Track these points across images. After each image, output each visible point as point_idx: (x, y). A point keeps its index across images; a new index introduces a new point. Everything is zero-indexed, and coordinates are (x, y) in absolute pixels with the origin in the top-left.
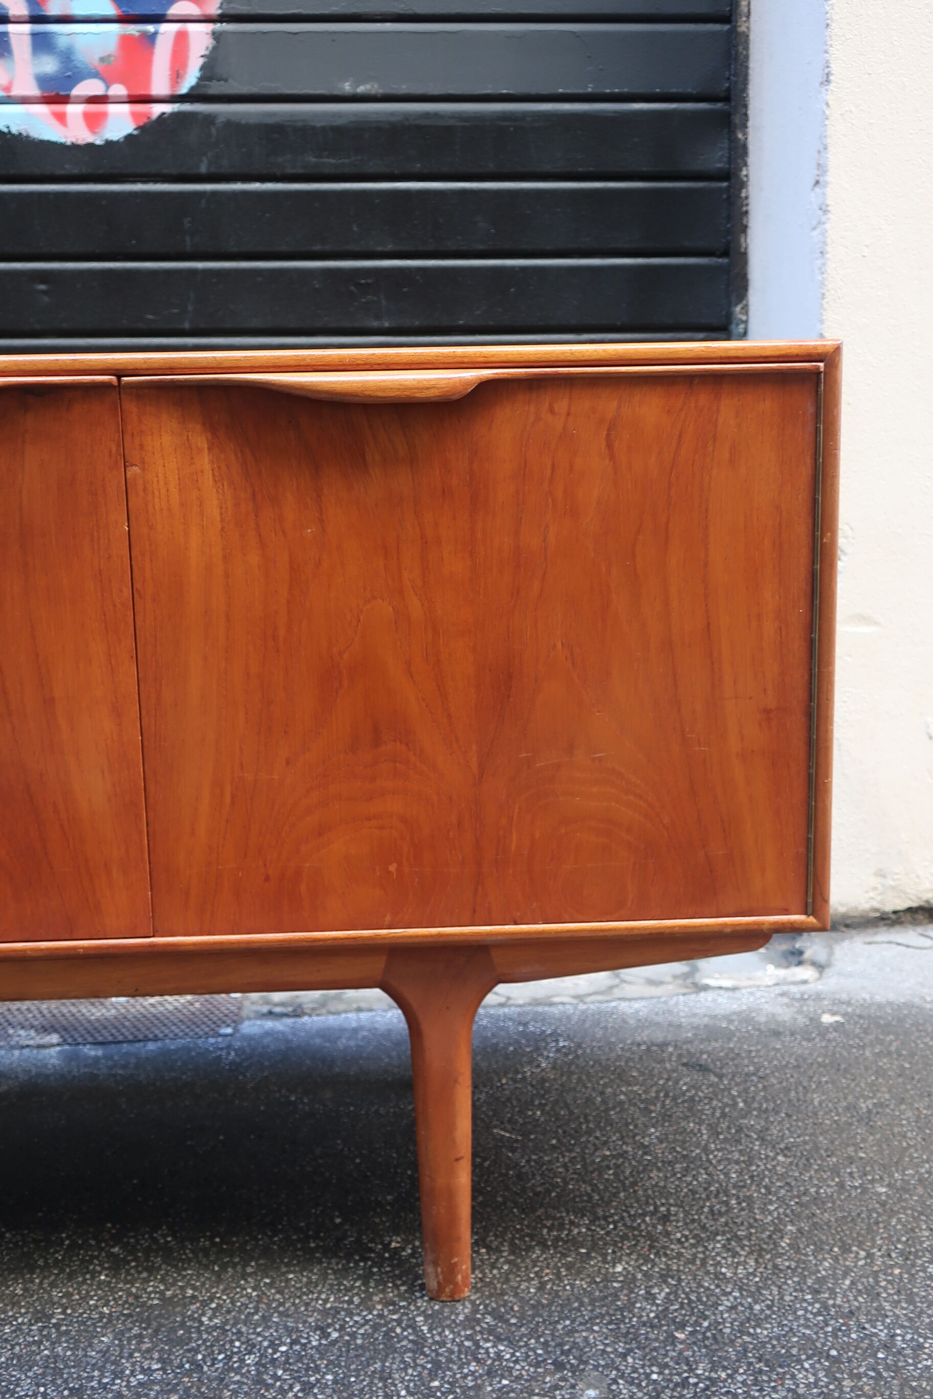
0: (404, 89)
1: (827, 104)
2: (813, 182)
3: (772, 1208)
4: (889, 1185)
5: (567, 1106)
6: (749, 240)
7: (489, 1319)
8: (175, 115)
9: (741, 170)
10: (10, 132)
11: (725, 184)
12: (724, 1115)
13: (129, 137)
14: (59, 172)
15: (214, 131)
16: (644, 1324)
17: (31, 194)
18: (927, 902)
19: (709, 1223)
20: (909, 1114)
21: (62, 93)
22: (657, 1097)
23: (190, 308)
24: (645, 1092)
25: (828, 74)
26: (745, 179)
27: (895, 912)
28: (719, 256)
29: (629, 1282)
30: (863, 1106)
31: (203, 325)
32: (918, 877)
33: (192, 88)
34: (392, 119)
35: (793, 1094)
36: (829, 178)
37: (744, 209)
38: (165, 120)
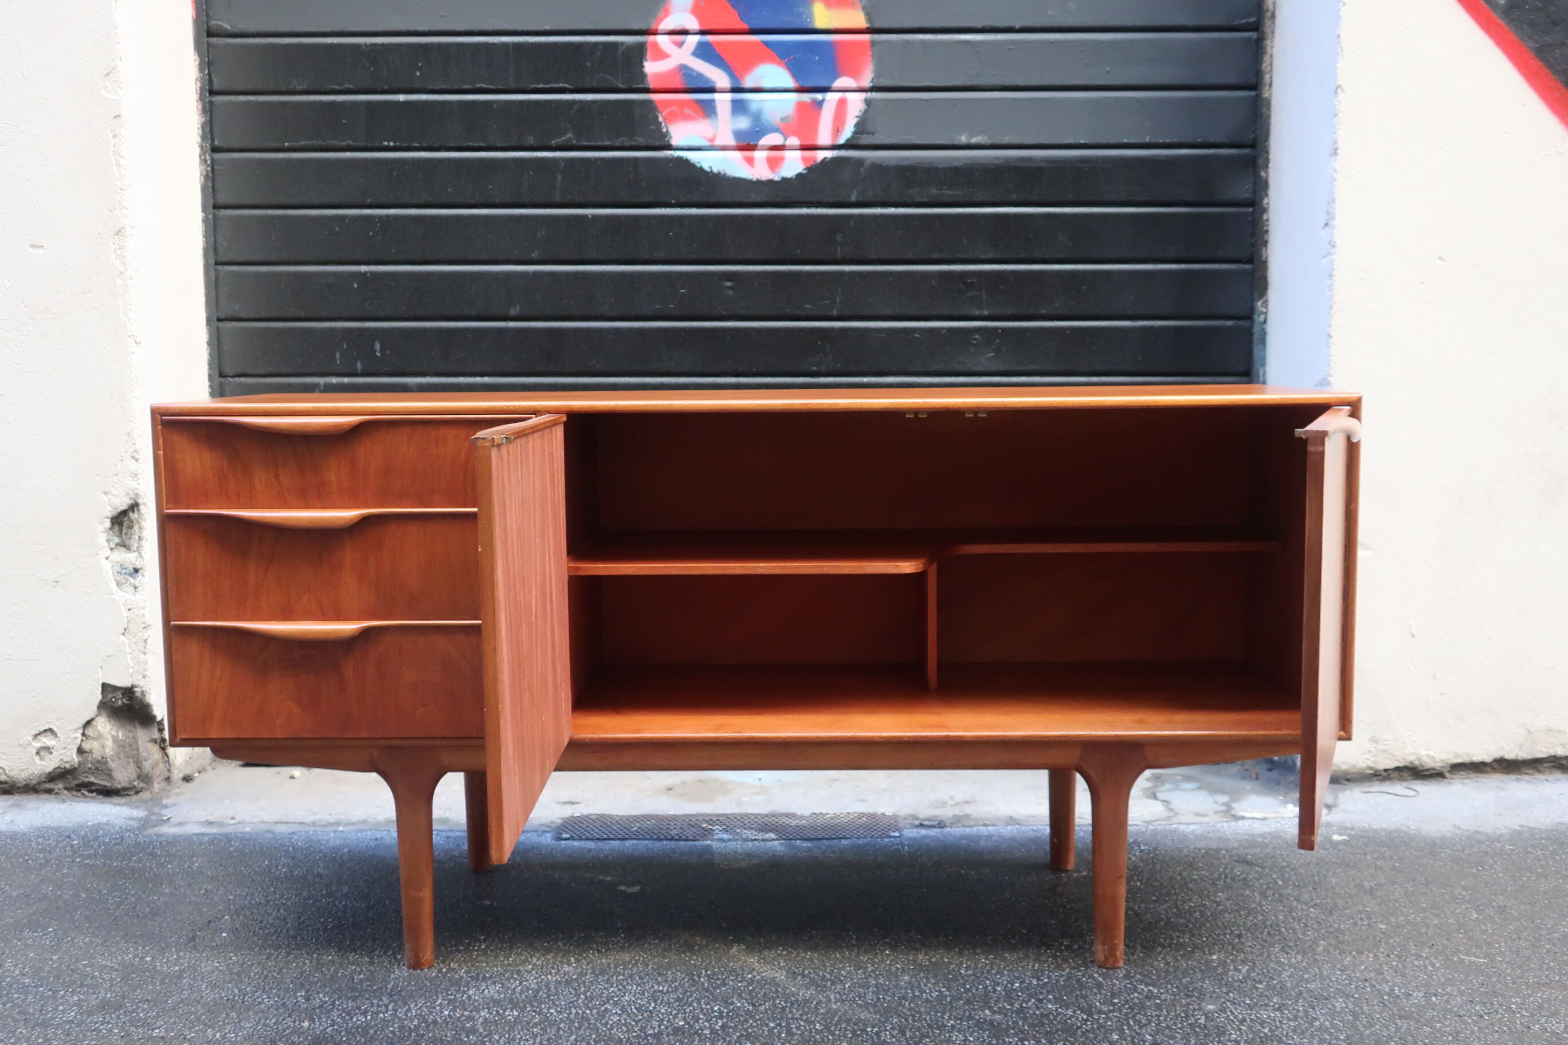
0: (1006, 140)
1: (1335, 171)
2: (1323, 224)
3: (1309, 933)
4: (1387, 924)
5: (1156, 880)
6: (1269, 252)
7: (1139, 976)
8: (834, 160)
9: (1263, 199)
10: (712, 172)
11: (1251, 209)
12: (1269, 888)
13: (799, 176)
14: (746, 200)
15: (862, 170)
16: (1236, 981)
17: (724, 216)
18: (1411, 762)
19: (1269, 939)
20: (1400, 890)
21: (751, 143)
22: (1220, 877)
23: (838, 300)
24: (1211, 874)
25: (1336, 149)
26: (1266, 206)
27: (1386, 770)
28: (1245, 263)
29: (1223, 963)
30: (1367, 885)
31: (847, 313)
32: (1404, 743)
33: (848, 140)
34: (997, 162)
35: (1316, 878)
36: (1337, 222)
37: (1265, 228)
38: (827, 163)
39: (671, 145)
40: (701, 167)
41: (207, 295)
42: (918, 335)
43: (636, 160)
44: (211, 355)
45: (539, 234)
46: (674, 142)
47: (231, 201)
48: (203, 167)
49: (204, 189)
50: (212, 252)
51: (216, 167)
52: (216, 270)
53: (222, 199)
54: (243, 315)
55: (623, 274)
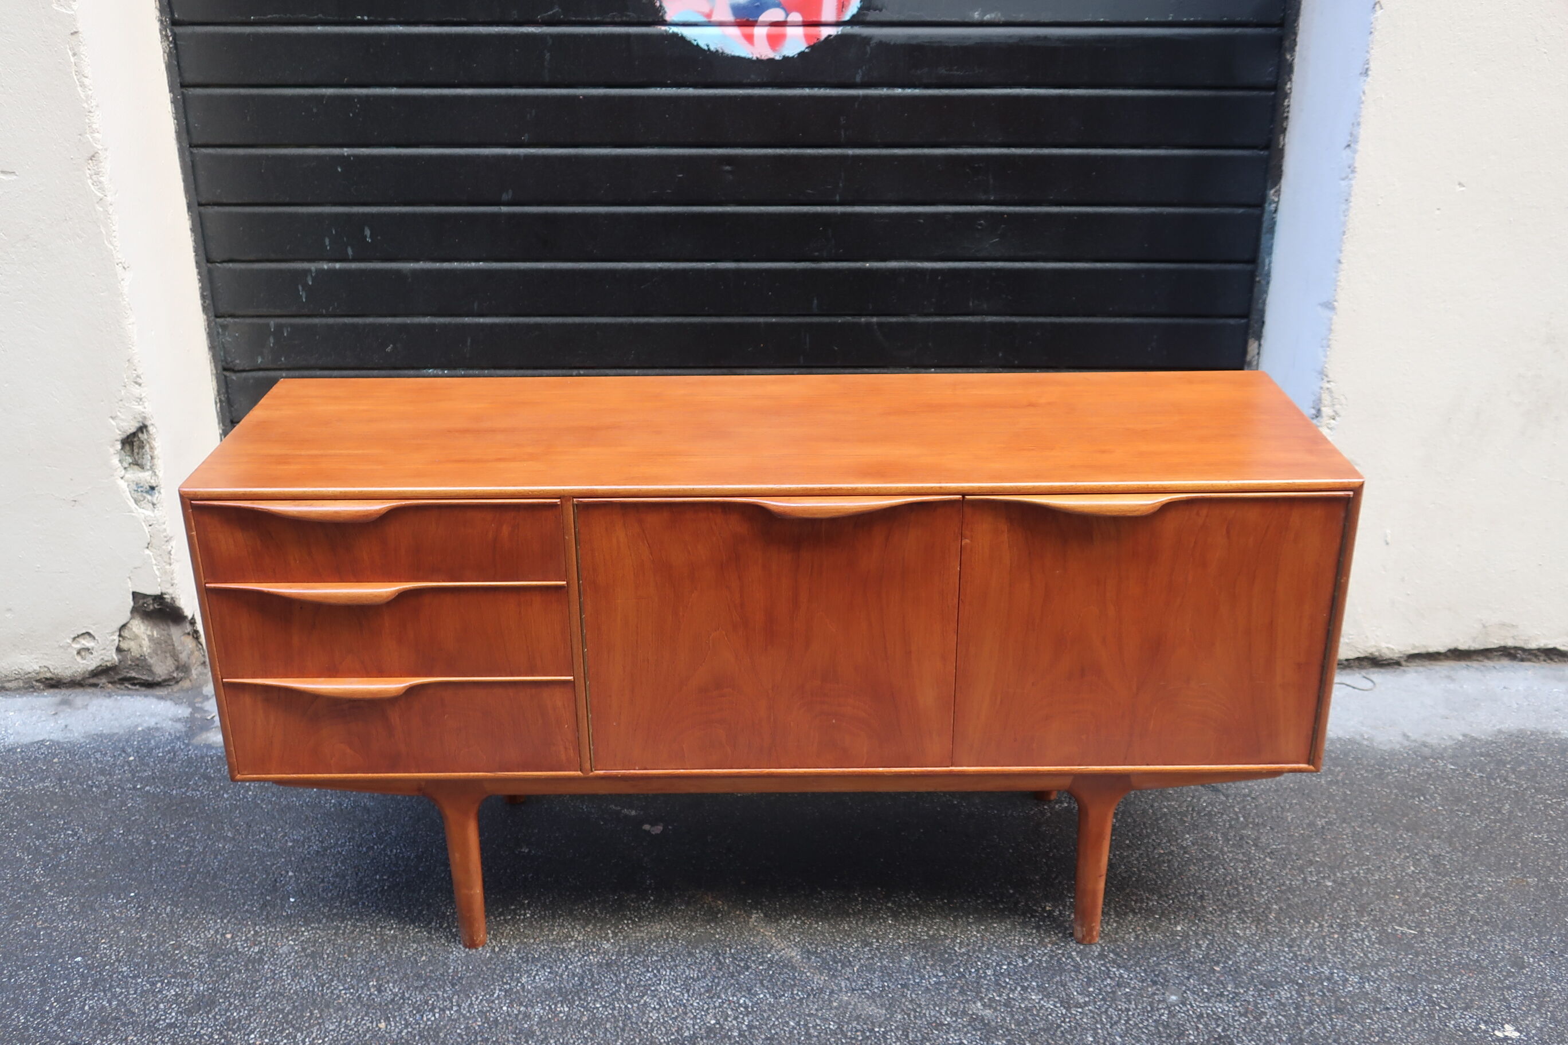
0: (1021, 17)
1: (1364, 93)
2: (1346, 144)
3: (1263, 893)
4: (1334, 881)
5: (1131, 815)
6: (1286, 140)
7: (1111, 955)
8: (838, 37)
9: (1286, 84)
10: (709, 49)
11: (1273, 93)
12: (1231, 826)
13: (802, 54)
15: (868, 49)
16: (1197, 961)
17: (723, 98)
18: (1371, 654)
19: (1228, 902)
20: (1348, 831)
21: (751, 19)
22: (1187, 811)
23: (841, 185)
24: (1180, 806)
25: (1367, 69)
26: (1289, 91)
28: (1261, 150)
29: (1186, 936)
30: (1320, 823)
31: (850, 197)
32: (1367, 637)
33: (854, 16)
34: (1011, 41)
35: (1274, 812)
36: (1360, 147)
37: (1285, 115)
38: (831, 40)
39: (666, 21)
40: (698, 45)
41: (185, 180)
42: (922, 221)
43: (628, 36)
44: (195, 241)
45: (528, 116)
46: (668, 18)
47: (199, 80)
48: (166, 44)
49: (169, 68)
50: (185, 136)
51: (178, 42)
52: (191, 153)
53: (189, 78)
54: (225, 201)
55: (617, 158)
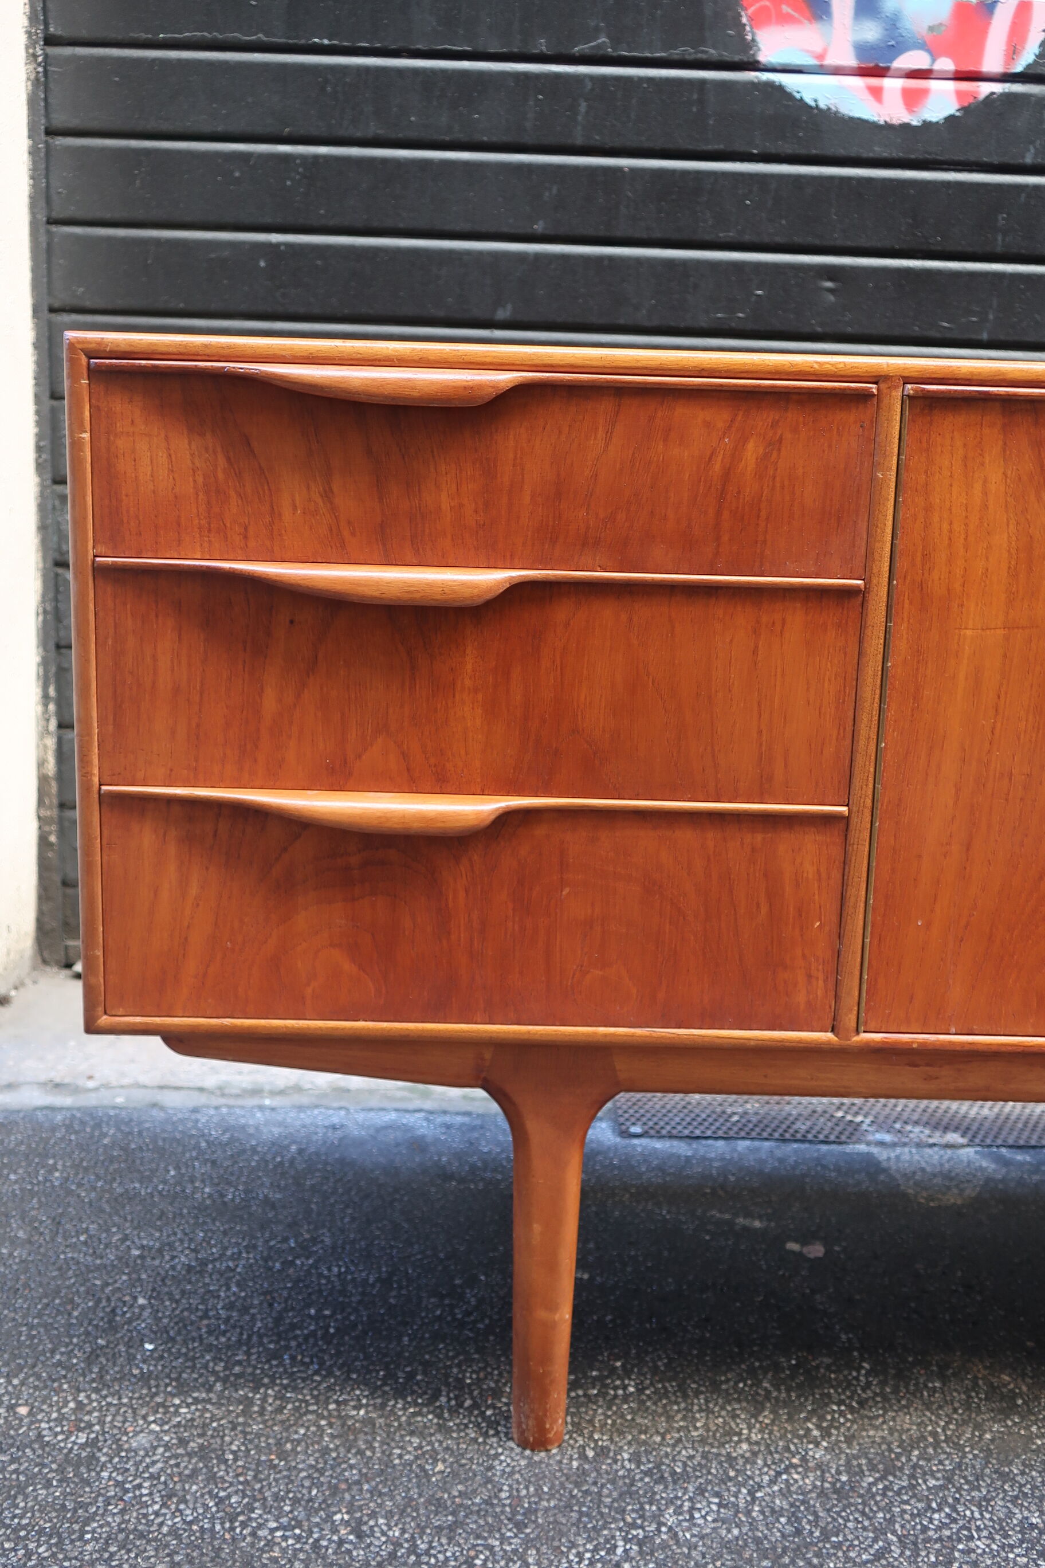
8: (1005, 97)
10: (817, 106)
13: (950, 119)
14: (865, 154)
17: (831, 178)
23: (991, 317)
31: (1002, 337)
33: (1029, 66)
38: (994, 100)
39: (758, 62)
40: (801, 99)
41: (34, 270)
43: (703, 82)
44: (38, 363)
45: (547, 194)
47: (74, 123)
48: (31, 67)
49: (32, 102)
50: (42, 203)
51: (50, 68)
52: (48, 232)
53: (60, 119)
54: (88, 304)
55: (670, 263)
